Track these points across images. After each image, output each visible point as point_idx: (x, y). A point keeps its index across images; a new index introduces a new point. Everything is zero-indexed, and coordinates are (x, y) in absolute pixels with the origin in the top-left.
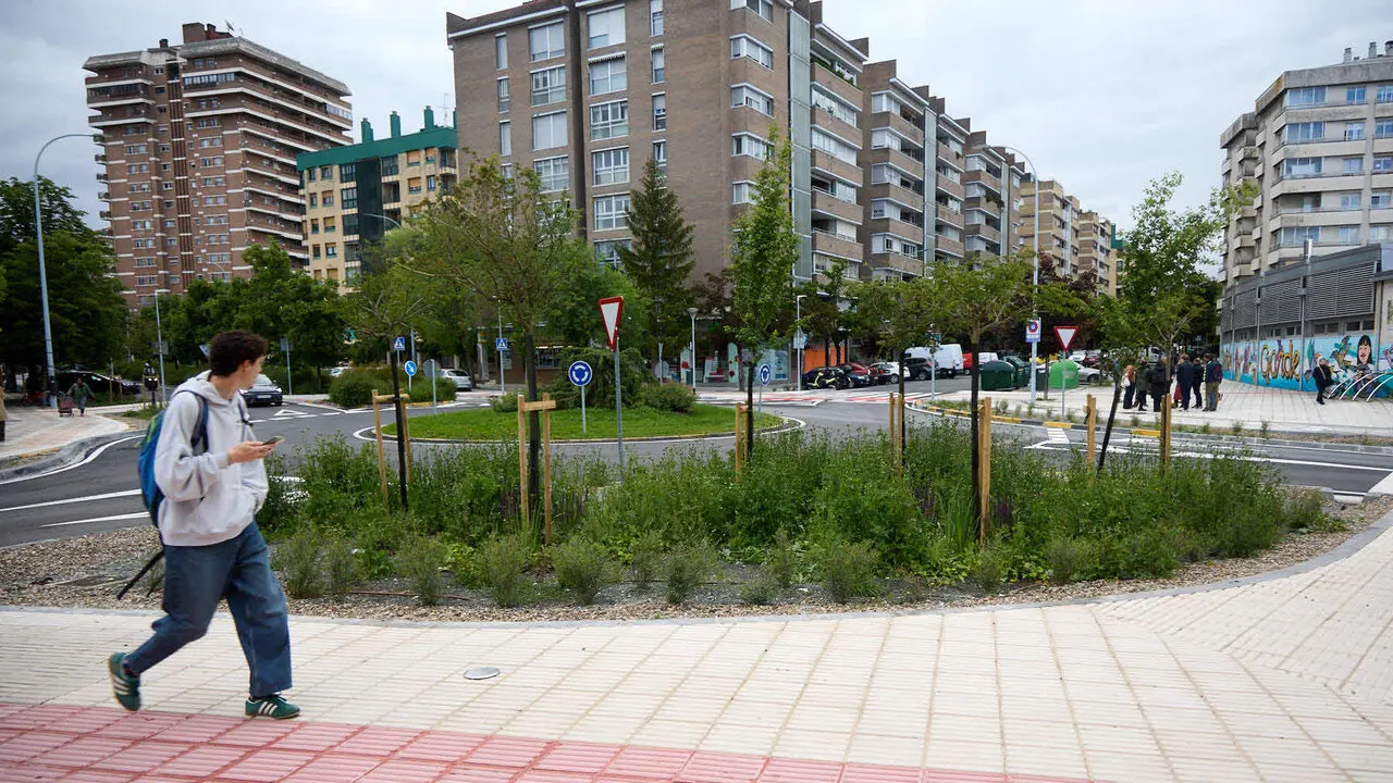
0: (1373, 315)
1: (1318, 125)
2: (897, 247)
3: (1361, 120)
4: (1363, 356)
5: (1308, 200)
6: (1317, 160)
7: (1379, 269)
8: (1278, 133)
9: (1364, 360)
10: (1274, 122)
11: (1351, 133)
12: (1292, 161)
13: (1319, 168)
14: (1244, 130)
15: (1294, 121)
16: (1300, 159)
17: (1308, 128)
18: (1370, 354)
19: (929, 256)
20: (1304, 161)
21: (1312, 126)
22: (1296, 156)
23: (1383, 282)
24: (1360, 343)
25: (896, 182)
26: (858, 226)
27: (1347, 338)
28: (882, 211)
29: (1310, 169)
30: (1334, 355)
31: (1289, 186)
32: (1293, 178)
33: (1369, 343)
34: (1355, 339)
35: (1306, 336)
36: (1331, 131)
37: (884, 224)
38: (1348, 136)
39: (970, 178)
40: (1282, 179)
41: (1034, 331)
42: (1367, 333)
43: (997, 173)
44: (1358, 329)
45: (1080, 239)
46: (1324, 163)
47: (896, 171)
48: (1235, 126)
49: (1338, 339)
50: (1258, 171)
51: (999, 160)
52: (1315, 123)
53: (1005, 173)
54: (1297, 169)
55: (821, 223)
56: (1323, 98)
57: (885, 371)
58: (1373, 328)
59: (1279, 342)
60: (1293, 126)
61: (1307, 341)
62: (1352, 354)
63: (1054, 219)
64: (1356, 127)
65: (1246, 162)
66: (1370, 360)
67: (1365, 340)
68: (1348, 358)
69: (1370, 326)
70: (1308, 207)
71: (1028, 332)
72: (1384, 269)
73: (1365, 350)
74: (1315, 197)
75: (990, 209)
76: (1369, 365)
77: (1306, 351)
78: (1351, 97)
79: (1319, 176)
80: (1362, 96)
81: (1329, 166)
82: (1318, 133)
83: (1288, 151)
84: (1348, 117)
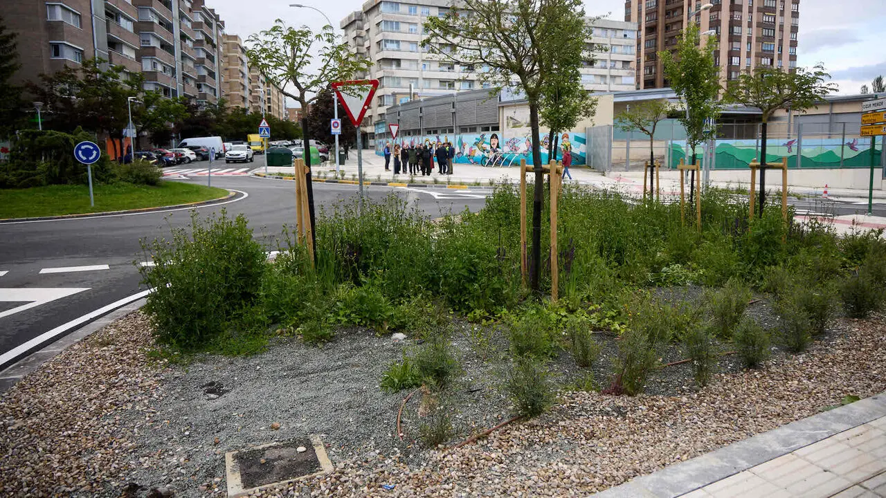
0: (498, 123)
1: (397, 23)
2: (160, 68)
3: (416, 24)
4: (494, 144)
5: (394, 63)
6: (398, 42)
7: (500, 100)
8: (378, 24)
9: (494, 147)
10: (374, 19)
11: (412, 29)
12: (387, 41)
13: (398, 46)
14: (355, 21)
15: (386, 19)
16: (391, 40)
17: (393, 24)
18: (498, 144)
19: (179, 75)
20: (392, 41)
22: (390, 38)
23: (503, 107)
24: (492, 138)
25: (156, 21)
26: (136, 50)
27: (483, 135)
28: (149, 41)
29: (394, 46)
30: (475, 144)
31: (385, 54)
32: (387, 50)
33: (497, 137)
34: (488, 135)
35: (456, 134)
36: (403, 27)
37: (151, 51)
38: (411, 31)
39: (196, 26)
40: (382, 50)
41: (337, 127)
42: (496, 132)
43: (210, 25)
44: (489, 130)
45: (252, 74)
46: (402, 44)
47: (156, 14)
48: (349, 18)
49: (478, 136)
50: (367, 44)
51: (212, 17)
53: (214, 26)
54: (389, 45)
55: (113, 44)
56: (398, 9)
57: (182, 155)
58: (498, 130)
59: (438, 137)
60: (386, 22)
61: (458, 137)
62: (487, 143)
63: (239, 60)
64: (413, 27)
65: (358, 38)
66: (498, 147)
67: (494, 136)
68: (484, 145)
69: (496, 128)
70: (394, 67)
71: (332, 128)
72: (503, 100)
73: (495, 141)
74: (398, 61)
75: (208, 48)
76: (498, 149)
77: (457, 142)
78: (410, 11)
79: (399, 50)
80: (415, 11)
81: (403, 46)
82: (397, 28)
83: (384, 35)
84: (410, 21)
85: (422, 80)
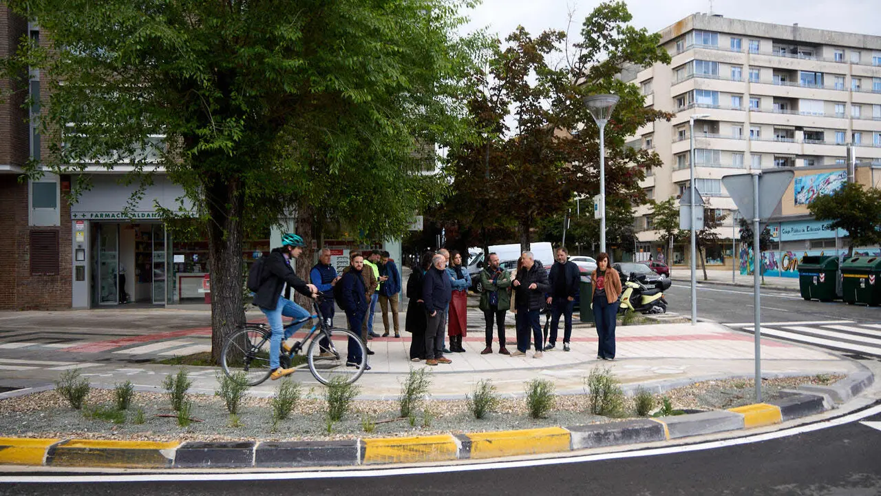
1: (715, 63)
3: (740, 65)
5: (709, 127)
6: (715, 93)
11: (735, 74)
12: (700, 92)
13: (715, 100)
15: (700, 58)
16: (705, 91)
17: (709, 66)
20: (707, 93)
21: (711, 63)
22: (703, 88)
29: (708, 100)
32: (702, 106)
38: (733, 77)
40: (690, 106)
46: (720, 97)
52: (713, 62)
54: (702, 99)
56: (716, 42)
60: (699, 62)
64: (737, 70)
74: (713, 126)
78: (733, 45)
79: (718, 108)
80: (739, 46)
81: (724, 101)
82: (714, 71)
83: (696, 82)
84: (733, 62)
85: (749, 154)
